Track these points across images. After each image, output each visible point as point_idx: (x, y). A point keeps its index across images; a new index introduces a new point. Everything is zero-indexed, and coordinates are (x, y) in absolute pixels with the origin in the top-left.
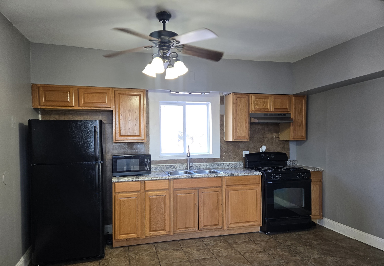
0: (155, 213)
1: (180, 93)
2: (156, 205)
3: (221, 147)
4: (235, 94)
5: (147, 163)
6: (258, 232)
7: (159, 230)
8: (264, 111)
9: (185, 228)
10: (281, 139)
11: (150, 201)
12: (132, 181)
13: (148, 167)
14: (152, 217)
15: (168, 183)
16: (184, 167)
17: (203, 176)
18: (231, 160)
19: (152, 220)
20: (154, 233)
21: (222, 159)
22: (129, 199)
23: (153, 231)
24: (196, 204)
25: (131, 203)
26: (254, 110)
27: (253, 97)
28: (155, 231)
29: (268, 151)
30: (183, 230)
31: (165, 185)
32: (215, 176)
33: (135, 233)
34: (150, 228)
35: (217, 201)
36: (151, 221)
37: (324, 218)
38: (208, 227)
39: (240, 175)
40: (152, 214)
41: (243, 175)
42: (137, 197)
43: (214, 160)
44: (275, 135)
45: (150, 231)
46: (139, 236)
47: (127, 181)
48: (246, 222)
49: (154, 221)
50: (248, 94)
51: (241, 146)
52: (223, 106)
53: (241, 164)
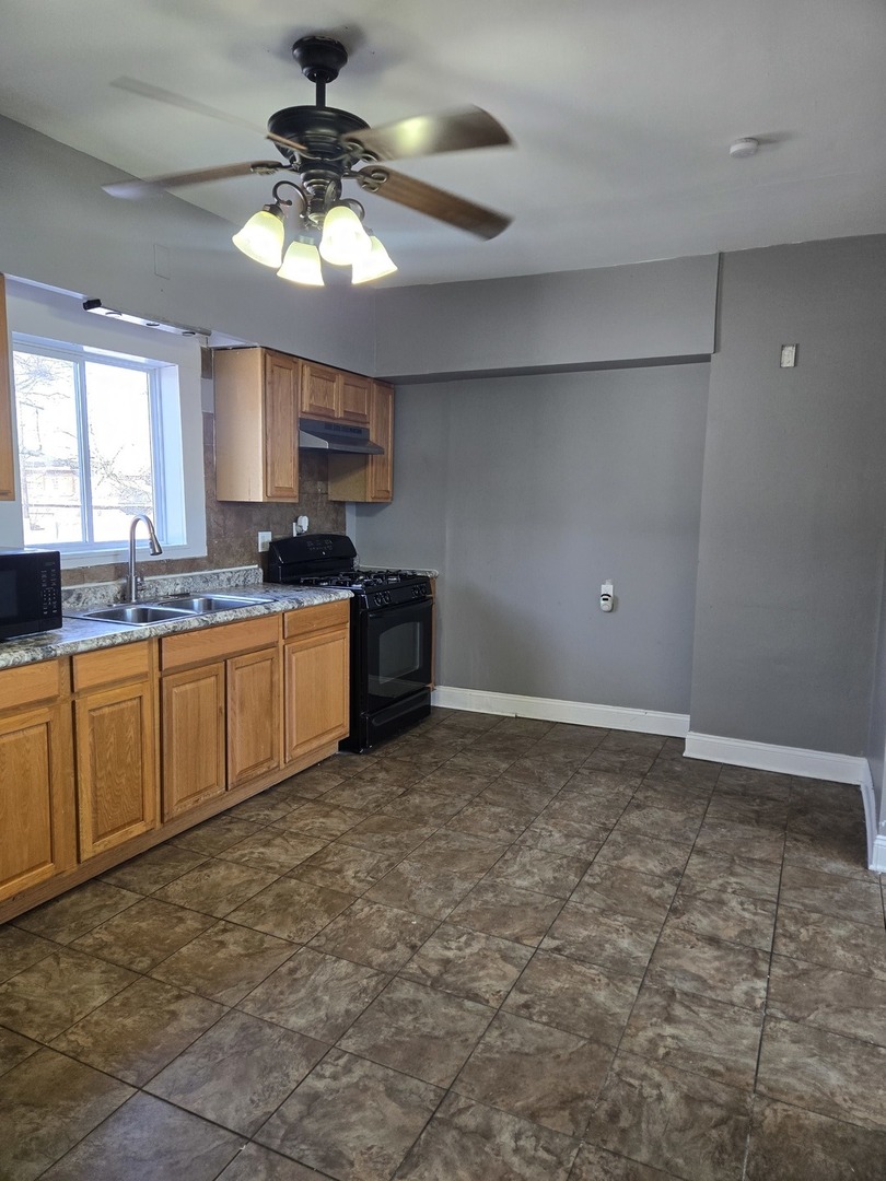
0: (109, 768)
1: (125, 318)
2: (112, 739)
3: (208, 520)
4: (267, 350)
5: (49, 584)
6: (335, 755)
7: (124, 826)
8: (325, 416)
9: (194, 794)
10: (330, 498)
11: (93, 730)
12: (34, 661)
13: (53, 600)
14: (103, 784)
15: (146, 651)
16: (111, 594)
17: (240, 616)
18: (232, 561)
19: (101, 795)
20: (109, 842)
21: (213, 560)
22: (21, 735)
23: (105, 835)
24: (221, 709)
25: (29, 752)
26: (308, 410)
27: (307, 371)
28: (113, 831)
29: (315, 532)
30: (189, 804)
31: (141, 661)
32: (266, 611)
33: (44, 863)
34: (96, 825)
35: (268, 686)
36: (99, 799)
37: (437, 688)
38: (250, 772)
39: (316, 602)
40: (99, 775)
41: (321, 601)
42: (47, 723)
43: (191, 564)
44: (320, 486)
45: (97, 837)
46: (62, 869)
47: (15, 666)
48: (323, 734)
49: (108, 798)
50: (295, 359)
51: (255, 519)
52: (211, 382)
53: (255, 571)
